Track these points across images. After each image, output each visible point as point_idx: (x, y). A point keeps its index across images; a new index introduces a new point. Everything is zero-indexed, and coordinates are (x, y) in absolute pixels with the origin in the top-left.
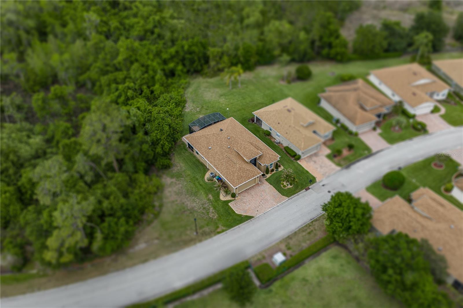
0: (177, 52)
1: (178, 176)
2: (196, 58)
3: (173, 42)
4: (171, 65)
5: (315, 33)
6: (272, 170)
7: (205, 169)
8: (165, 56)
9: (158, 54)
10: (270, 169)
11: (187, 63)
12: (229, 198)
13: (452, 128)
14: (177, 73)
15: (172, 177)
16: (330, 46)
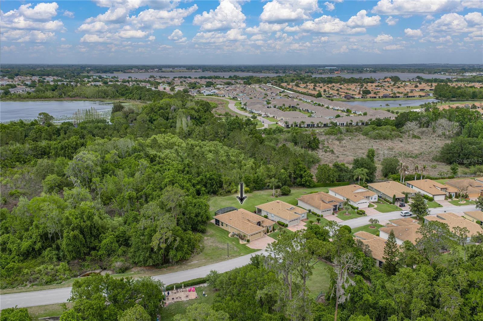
0: (202, 179)
1: (212, 236)
2: (214, 182)
3: (198, 174)
4: (198, 187)
5: (291, 170)
6: (271, 231)
7: (229, 233)
8: (194, 181)
9: (189, 180)
10: (270, 231)
11: (208, 186)
12: (246, 242)
13: (382, 213)
14: (201, 192)
15: (208, 236)
16: (301, 176)
